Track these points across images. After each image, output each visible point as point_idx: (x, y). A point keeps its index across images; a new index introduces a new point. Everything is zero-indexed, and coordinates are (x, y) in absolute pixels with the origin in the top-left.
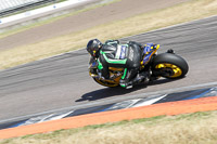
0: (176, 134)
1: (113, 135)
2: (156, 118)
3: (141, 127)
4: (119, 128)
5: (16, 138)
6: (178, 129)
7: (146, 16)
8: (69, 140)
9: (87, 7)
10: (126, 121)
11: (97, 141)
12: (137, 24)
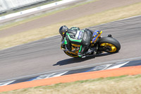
0: (135, 87)
1: (94, 87)
2: (122, 76)
3: (112, 82)
4: (97, 83)
5: (31, 88)
6: (136, 84)
7: (116, 10)
8: (65, 90)
9: (77, 4)
10: (102, 78)
11: (83, 91)
12: (110, 16)
